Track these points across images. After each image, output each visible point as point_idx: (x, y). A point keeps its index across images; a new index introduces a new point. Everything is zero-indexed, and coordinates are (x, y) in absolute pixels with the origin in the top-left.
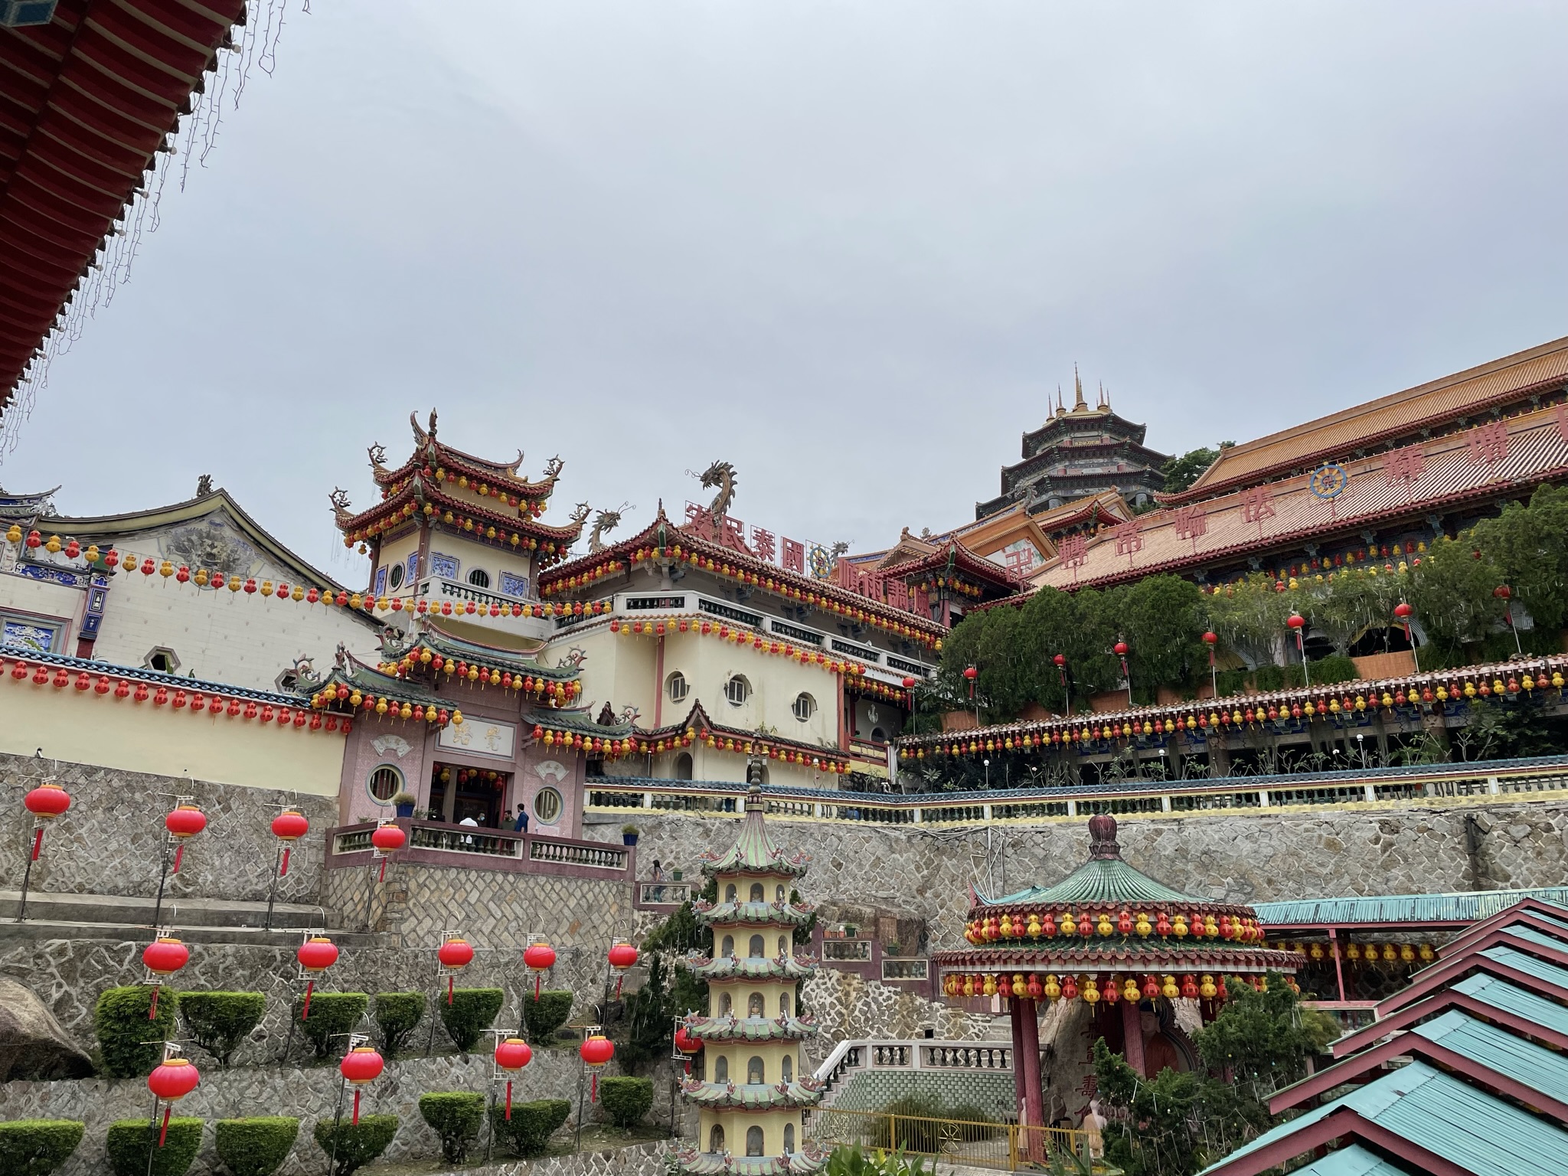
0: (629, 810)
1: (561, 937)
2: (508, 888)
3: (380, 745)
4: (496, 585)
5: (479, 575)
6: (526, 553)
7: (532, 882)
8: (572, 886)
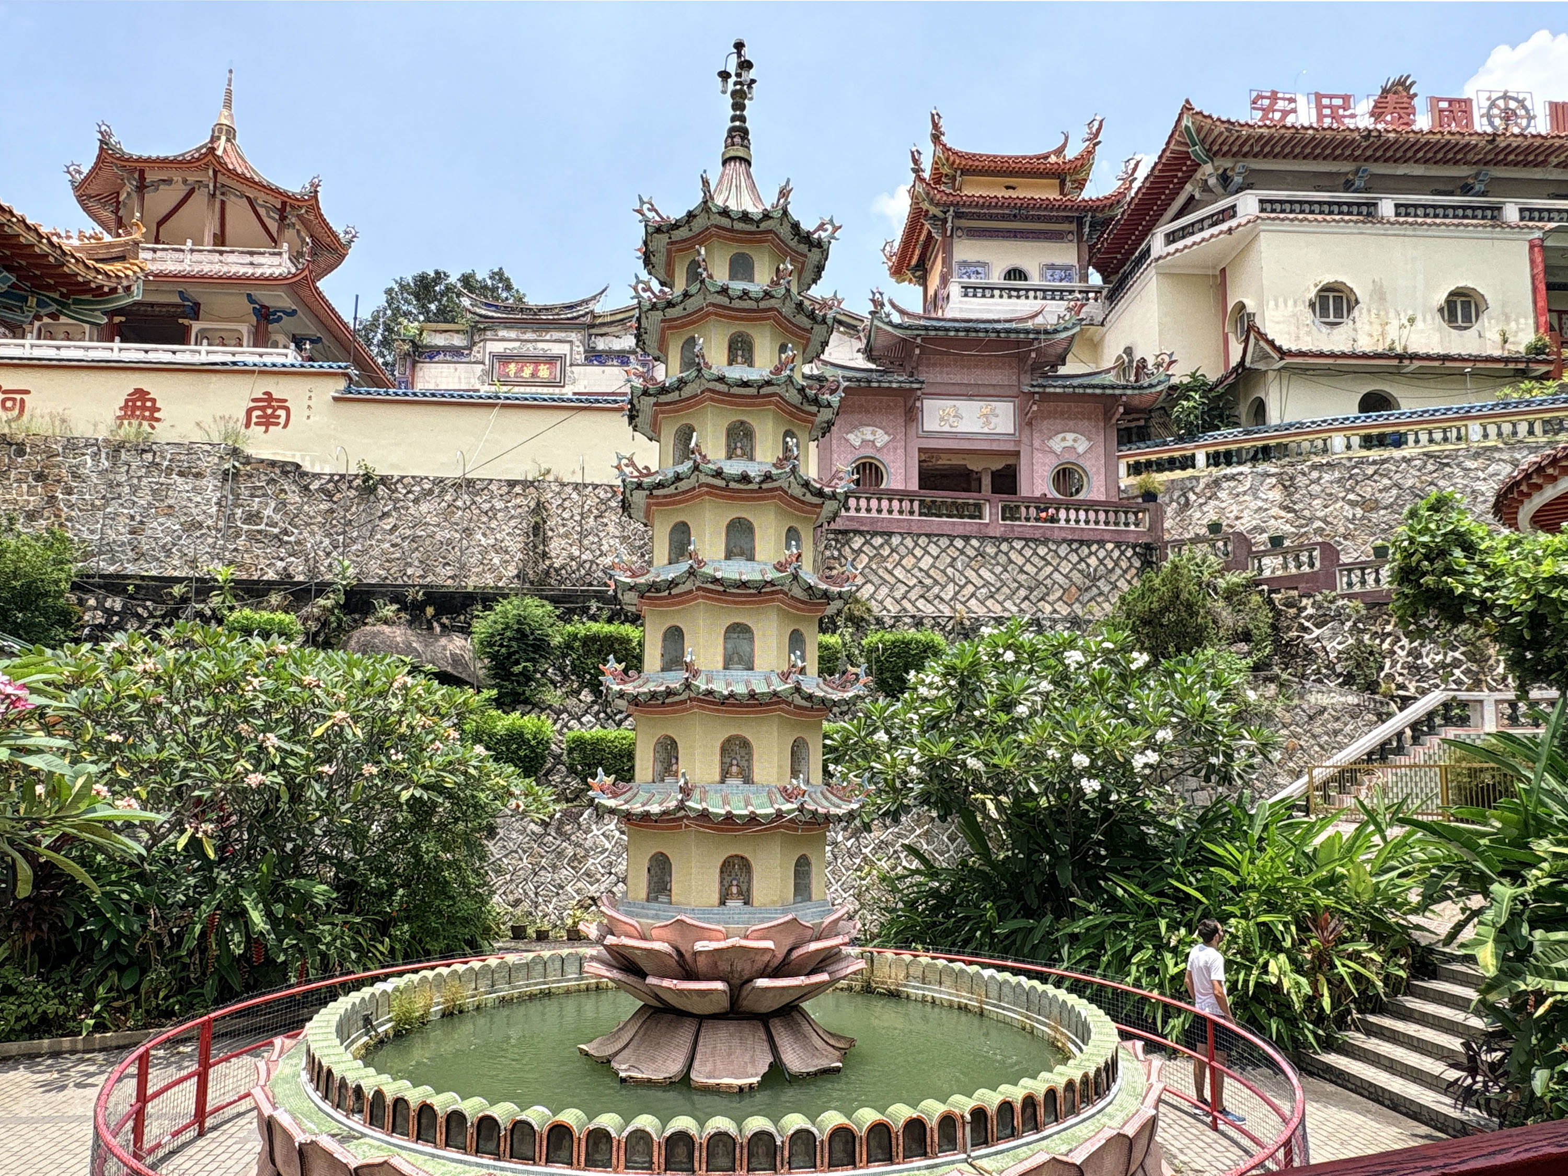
0: (1178, 474)
1: (1052, 604)
2: (971, 552)
3: (855, 438)
4: (1035, 280)
5: (1016, 274)
6: (1070, 237)
7: (1004, 547)
8: (1063, 550)
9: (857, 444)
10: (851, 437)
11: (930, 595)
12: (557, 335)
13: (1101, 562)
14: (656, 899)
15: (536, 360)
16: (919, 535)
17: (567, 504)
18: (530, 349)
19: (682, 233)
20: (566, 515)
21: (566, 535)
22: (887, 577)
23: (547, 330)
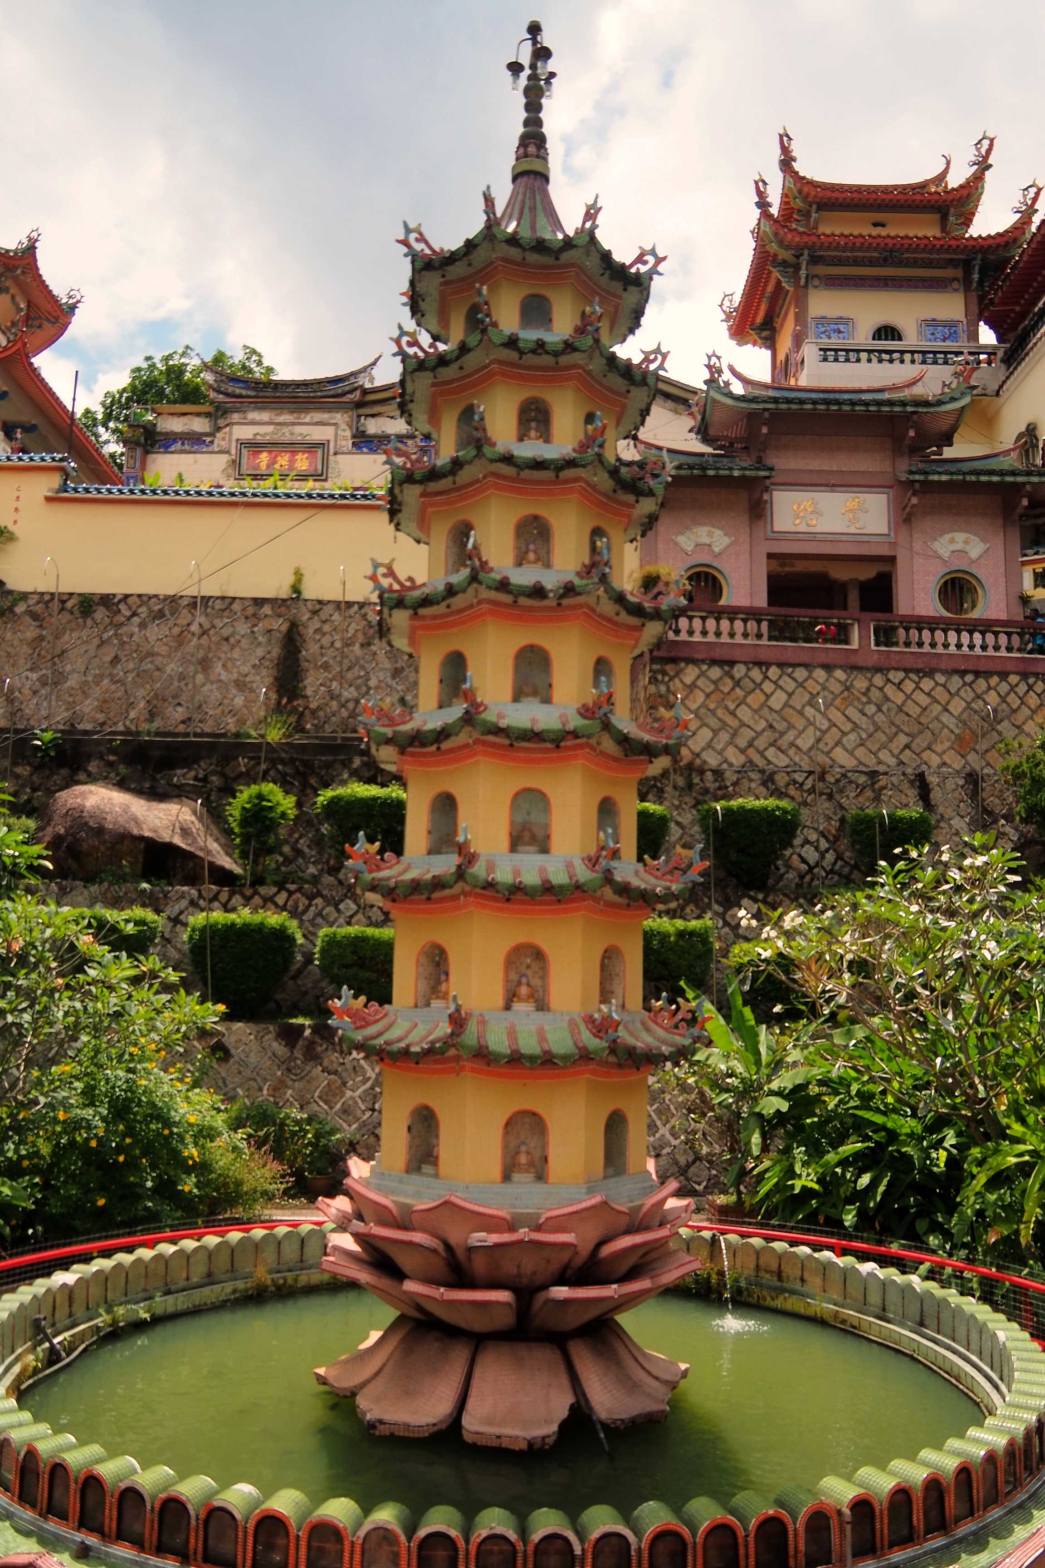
1: (940, 755)
2: (837, 688)
3: (686, 541)
4: (912, 339)
5: (887, 332)
6: (955, 285)
7: (878, 680)
8: (956, 682)
9: (689, 548)
10: (681, 539)
11: (784, 742)
12: (318, 416)
13: (1003, 699)
14: (418, 1170)
15: (293, 447)
16: (768, 665)
17: (326, 628)
18: (286, 435)
19: (457, 270)
20: (326, 641)
21: (326, 667)
22: (729, 720)
23: (307, 410)
